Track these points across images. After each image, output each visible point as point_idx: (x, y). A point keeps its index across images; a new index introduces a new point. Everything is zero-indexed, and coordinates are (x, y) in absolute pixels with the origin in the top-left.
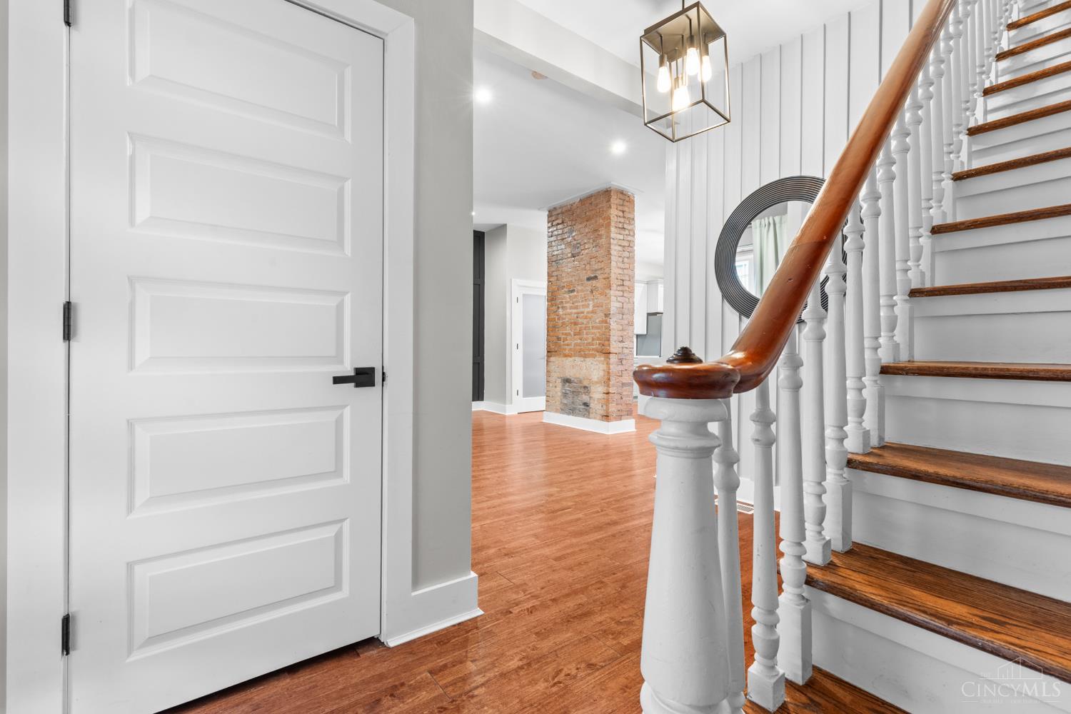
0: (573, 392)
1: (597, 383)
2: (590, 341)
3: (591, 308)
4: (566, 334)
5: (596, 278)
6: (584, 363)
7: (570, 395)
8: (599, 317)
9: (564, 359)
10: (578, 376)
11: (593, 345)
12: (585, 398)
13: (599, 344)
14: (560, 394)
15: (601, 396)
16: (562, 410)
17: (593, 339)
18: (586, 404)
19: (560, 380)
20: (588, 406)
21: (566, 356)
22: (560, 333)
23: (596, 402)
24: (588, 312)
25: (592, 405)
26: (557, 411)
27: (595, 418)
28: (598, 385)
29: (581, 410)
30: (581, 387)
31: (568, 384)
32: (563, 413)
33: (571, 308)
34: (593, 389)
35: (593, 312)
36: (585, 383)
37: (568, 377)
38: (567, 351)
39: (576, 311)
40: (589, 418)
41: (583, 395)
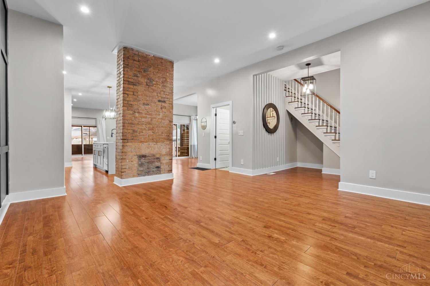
0: (148, 162)
1: (165, 155)
2: (160, 133)
3: (161, 116)
4: (141, 129)
5: (164, 102)
6: (156, 146)
7: (146, 165)
8: (166, 122)
9: (140, 144)
10: (152, 152)
11: (162, 136)
12: (157, 164)
13: (166, 135)
14: (136, 165)
15: (168, 161)
16: (138, 175)
17: (162, 133)
18: (158, 167)
19: (136, 157)
20: (159, 168)
21: (141, 142)
22: (136, 128)
23: (165, 165)
24: (159, 119)
25: (162, 167)
26: (134, 176)
27: (164, 173)
28: (166, 156)
29: (154, 171)
30: (155, 158)
31: (144, 158)
32: (139, 177)
33: (146, 114)
34: (162, 158)
35: (162, 119)
36: (157, 156)
37: (144, 154)
38: (143, 139)
39: (150, 116)
40: (161, 174)
41: (156, 163)
